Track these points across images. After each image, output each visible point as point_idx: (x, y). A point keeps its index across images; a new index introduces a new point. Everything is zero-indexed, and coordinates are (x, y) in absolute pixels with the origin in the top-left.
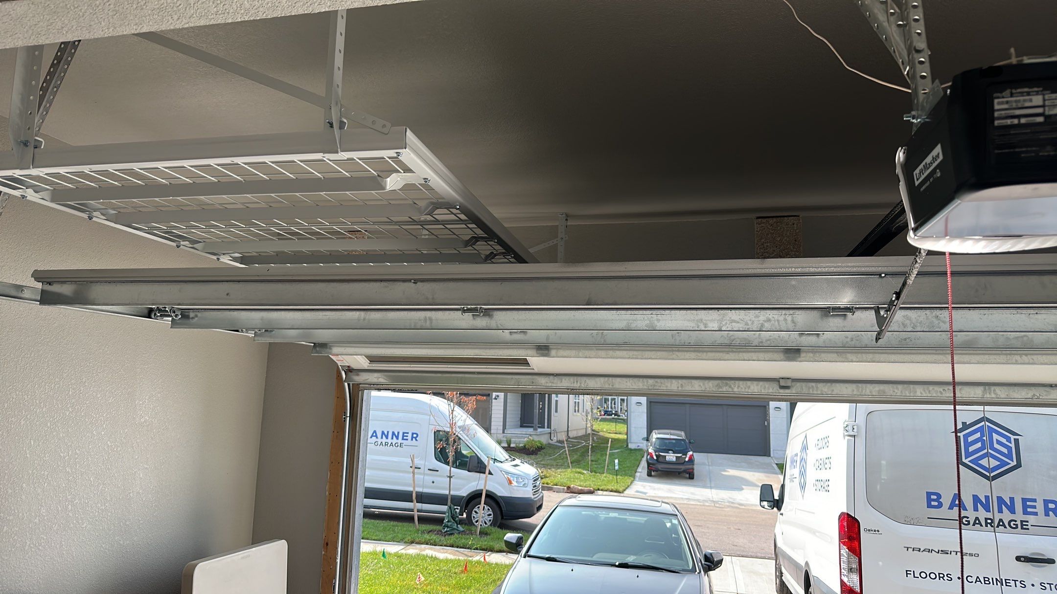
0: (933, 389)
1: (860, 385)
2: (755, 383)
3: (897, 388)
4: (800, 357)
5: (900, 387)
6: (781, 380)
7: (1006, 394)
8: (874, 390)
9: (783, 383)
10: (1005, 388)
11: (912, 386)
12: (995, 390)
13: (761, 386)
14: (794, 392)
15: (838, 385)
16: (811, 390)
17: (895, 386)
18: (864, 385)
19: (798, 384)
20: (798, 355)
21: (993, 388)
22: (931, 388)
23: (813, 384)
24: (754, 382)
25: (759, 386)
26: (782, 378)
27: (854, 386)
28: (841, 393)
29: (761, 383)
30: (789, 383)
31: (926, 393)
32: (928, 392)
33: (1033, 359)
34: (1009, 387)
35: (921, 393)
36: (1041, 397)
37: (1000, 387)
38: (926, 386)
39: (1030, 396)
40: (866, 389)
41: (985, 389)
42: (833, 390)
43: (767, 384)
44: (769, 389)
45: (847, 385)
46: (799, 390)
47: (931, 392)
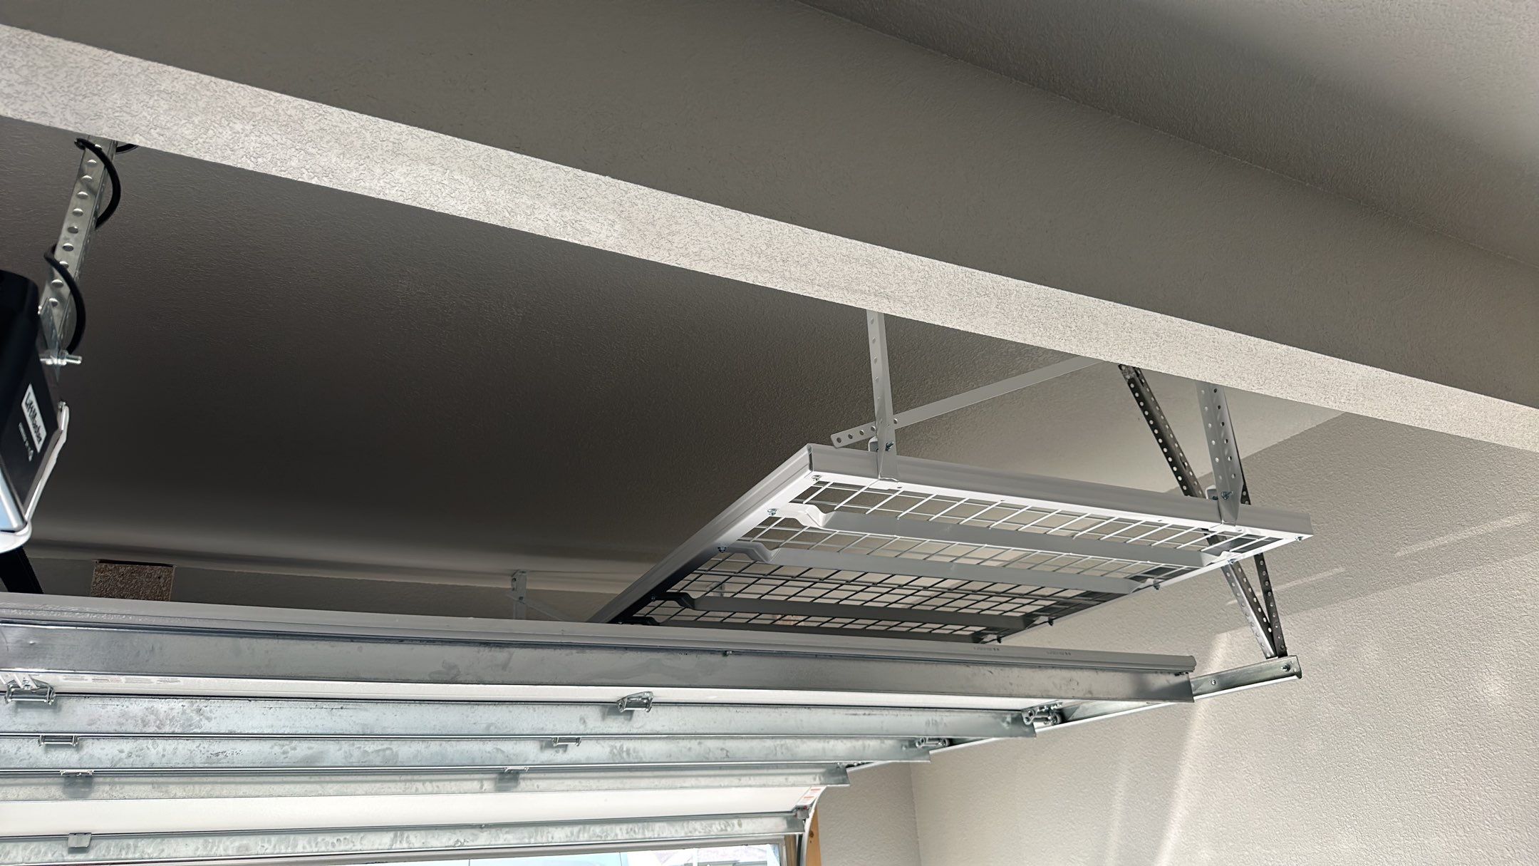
0: (323, 840)
1: (210, 839)
2: (22, 845)
3: (269, 841)
4: (90, 792)
5: (274, 839)
6: (71, 837)
7: (423, 841)
8: (232, 846)
9: (73, 842)
10: (423, 832)
11: (292, 837)
12: (408, 837)
13: (32, 851)
14: (92, 857)
15: (173, 841)
16: (124, 853)
17: (266, 838)
18: (217, 839)
19: (104, 843)
20: (87, 790)
21: (406, 834)
22: (320, 838)
23: (131, 842)
24: (19, 844)
25: (28, 851)
26: (75, 834)
27: (200, 841)
28: (174, 855)
29: (33, 845)
30: (85, 842)
31: (311, 847)
32: (314, 845)
33: (438, 787)
34: (428, 832)
35: (304, 848)
36: (465, 844)
37: (415, 832)
38: (312, 836)
39: (451, 843)
40: (218, 847)
41: (396, 836)
42: (163, 850)
43: (43, 846)
44: (46, 853)
45: (189, 840)
46: (103, 852)
47: (318, 845)
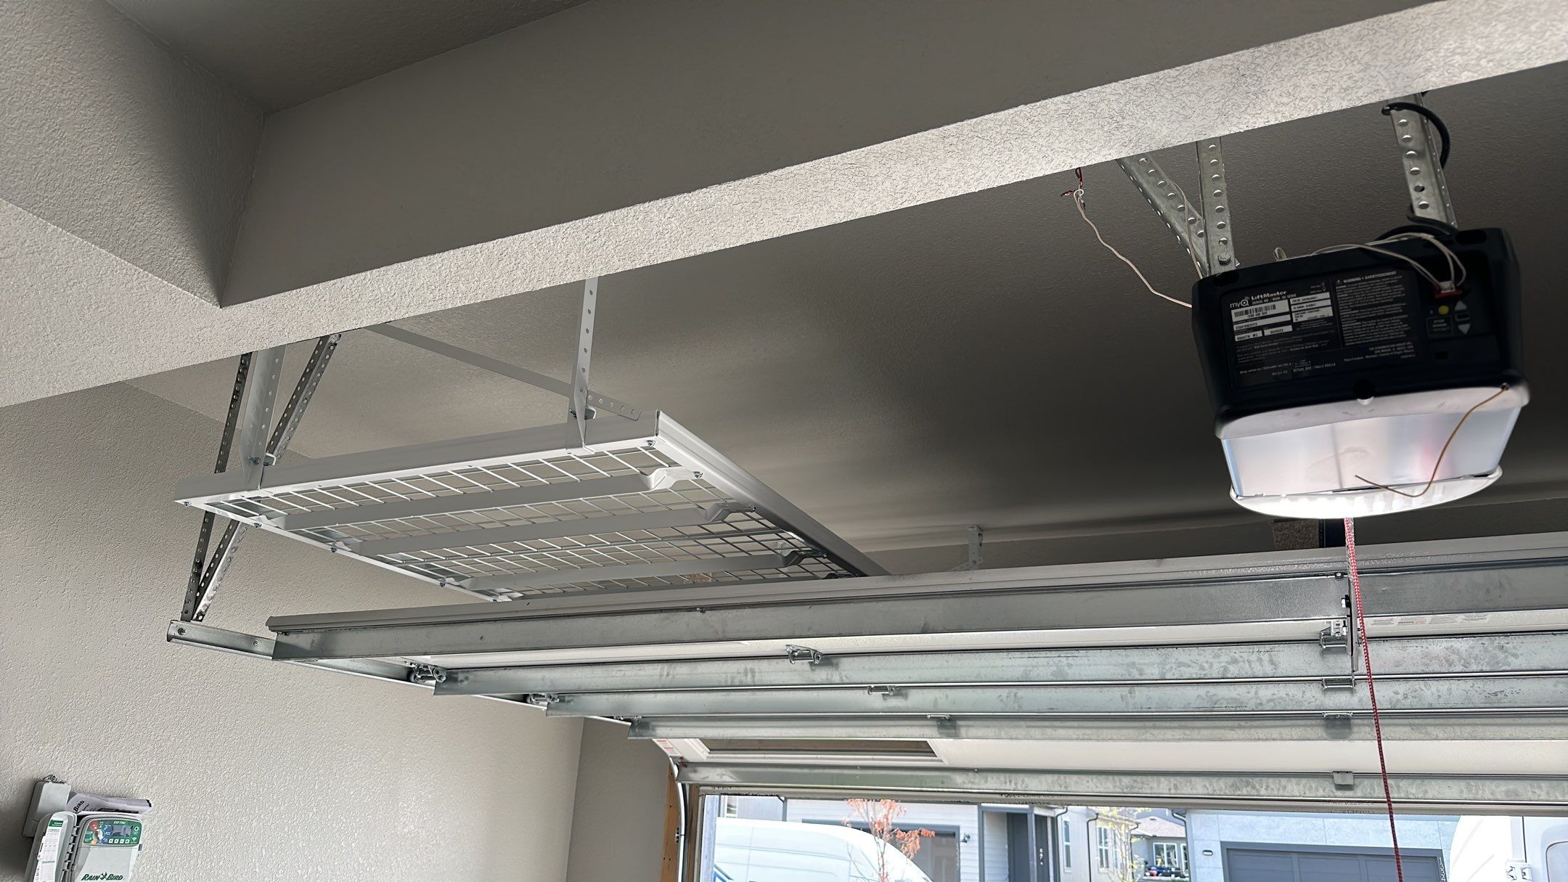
1: (1472, 782)
2: (1294, 780)
3: (1540, 787)
4: (1350, 733)
5: (1544, 784)
6: (1335, 775)
8: (1498, 790)
9: (1339, 780)
13: (1304, 786)
14: (1359, 795)
15: (1433, 782)
17: (1535, 783)
18: (1480, 783)
19: (1366, 782)
20: (1347, 731)
24: (1292, 779)
25: (1301, 786)
26: (1338, 772)
27: (1462, 784)
28: (1440, 796)
29: (1304, 781)
30: (1349, 780)
40: (1484, 790)
42: (1426, 792)
43: (1313, 783)
44: (1317, 789)
45: (1450, 783)
46: (1369, 790)
